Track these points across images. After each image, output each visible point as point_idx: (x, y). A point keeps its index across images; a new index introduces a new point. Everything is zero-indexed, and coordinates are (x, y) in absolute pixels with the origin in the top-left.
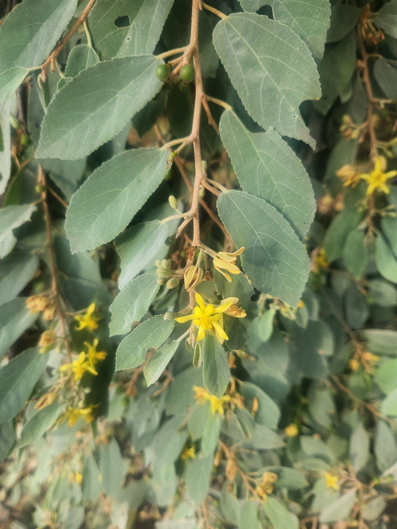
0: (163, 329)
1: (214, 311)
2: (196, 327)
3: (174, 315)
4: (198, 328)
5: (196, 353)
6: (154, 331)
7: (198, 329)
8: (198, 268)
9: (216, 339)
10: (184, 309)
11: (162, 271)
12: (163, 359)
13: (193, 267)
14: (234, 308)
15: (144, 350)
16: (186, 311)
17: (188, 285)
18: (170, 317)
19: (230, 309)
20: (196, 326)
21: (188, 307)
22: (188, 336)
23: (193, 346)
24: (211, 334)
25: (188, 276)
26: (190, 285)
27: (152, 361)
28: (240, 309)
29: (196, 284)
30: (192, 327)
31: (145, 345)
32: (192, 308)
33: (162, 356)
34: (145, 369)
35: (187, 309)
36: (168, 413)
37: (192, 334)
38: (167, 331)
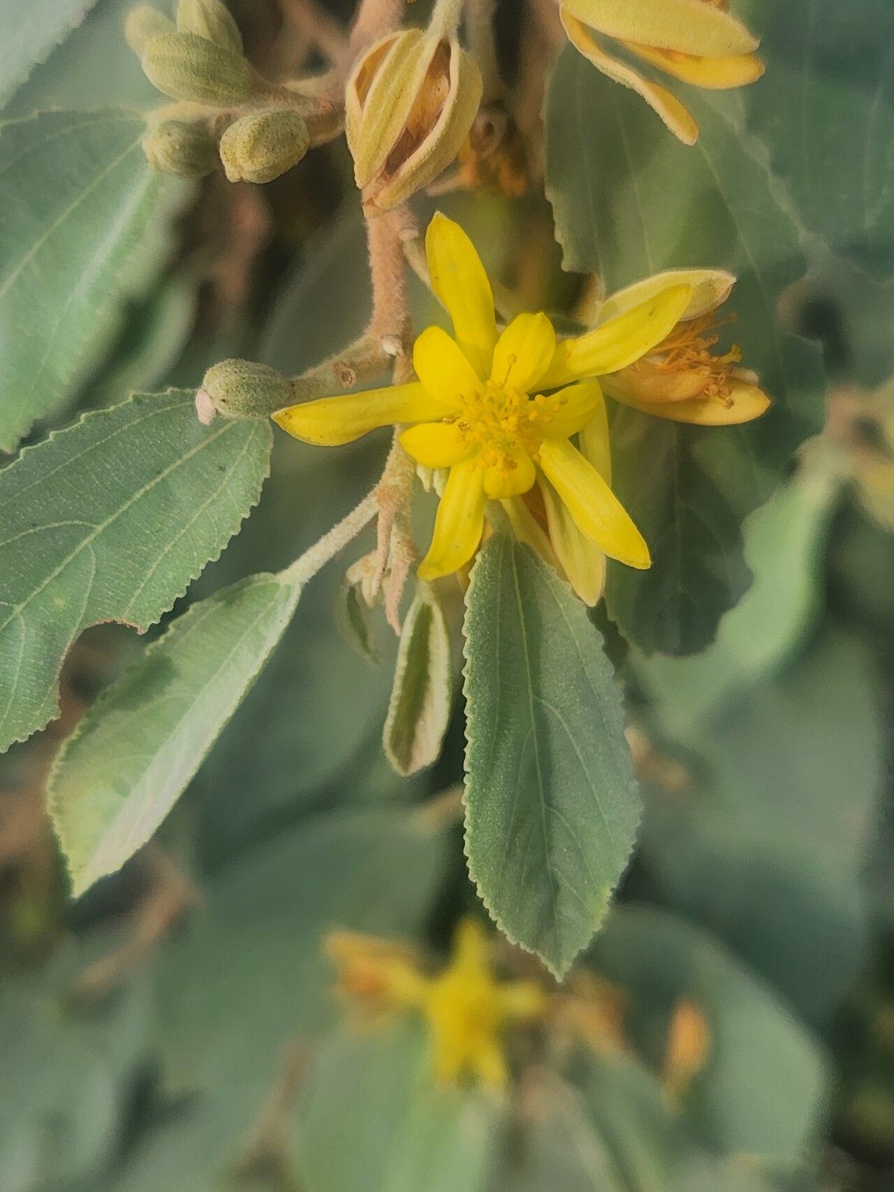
0: (182, 493)
1: (558, 365)
2: (417, 481)
3: (268, 388)
4: (433, 490)
5: (408, 669)
6: (118, 505)
7: (433, 500)
8: (443, 50)
9: (552, 570)
10: (336, 358)
11: (181, 53)
12: (183, 706)
13: (411, 41)
14: (690, 354)
15: (50, 634)
16: (352, 365)
17: (380, 163)
18: (242, 397)
19: (660, 363)
20: (421, 473)
21: (359, 344)
22: (364, 542)
23: (392, 620)
24: (520, 536)
25: (379, 94)
26: (392, 164)
27: (103, 724)
28: (727, 359)
29: (434, 154)
30: (391, 477)
31: (60, 603)
32: (390, 348)
33: (175, 689)
34: (59, 777)
35: (357, 353)
36: (172, 1084)
37: (389, 529)
38: (213, 502)
